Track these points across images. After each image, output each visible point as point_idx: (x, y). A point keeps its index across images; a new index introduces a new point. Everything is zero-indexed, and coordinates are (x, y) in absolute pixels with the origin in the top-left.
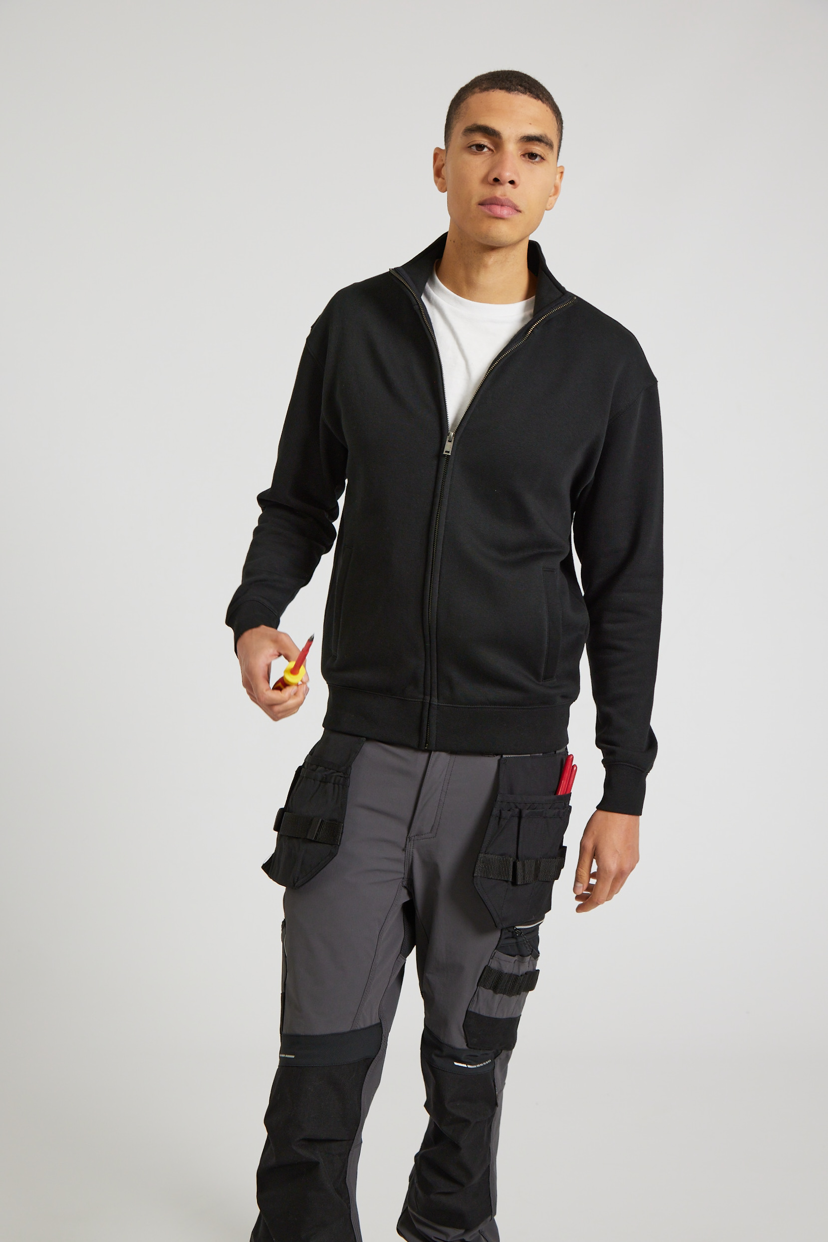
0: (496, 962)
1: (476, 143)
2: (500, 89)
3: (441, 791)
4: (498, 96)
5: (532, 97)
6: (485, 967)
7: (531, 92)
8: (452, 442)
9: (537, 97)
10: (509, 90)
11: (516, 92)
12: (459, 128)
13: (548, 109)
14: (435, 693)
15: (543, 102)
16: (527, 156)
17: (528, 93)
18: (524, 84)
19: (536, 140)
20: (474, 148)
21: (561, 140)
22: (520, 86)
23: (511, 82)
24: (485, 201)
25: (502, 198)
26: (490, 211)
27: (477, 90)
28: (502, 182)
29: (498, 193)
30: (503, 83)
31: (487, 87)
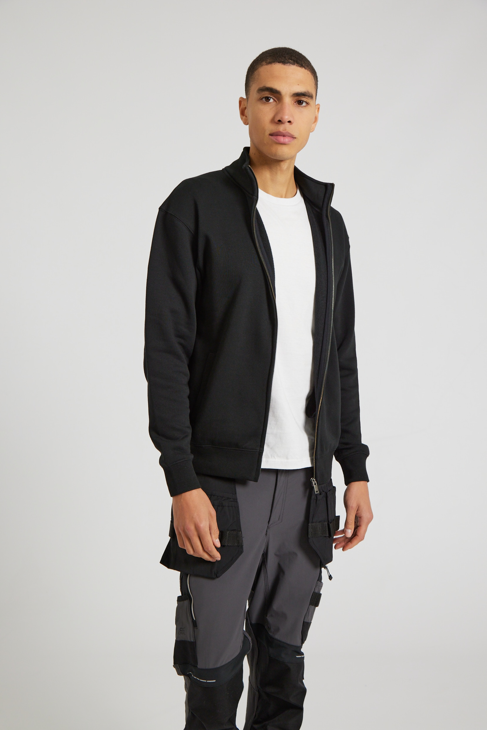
0: (317, 588)
1: (265, 96)
2: (279, 62)
4: (278, 67)
5: (299, 66)
7: (298, 63)
9: (302, 66)
10: (284, 63)
11: (289, 64)
12: (254, 88)
13: (309, 72)
15: (305, 69)
16: (297, 102)
17: (296, 64)
18: (293, 58)
19: (303, 95)
20: (264, 99)
21: (317, 92)
22: (291, 60)
23: (285, 57)
24: (274, 133)
25: (283, 132)
26: (276, 139)
27: (264, 63)
28: (283, 122)
29: (281, 128)
30: (280, 59)
31: (270, 61)
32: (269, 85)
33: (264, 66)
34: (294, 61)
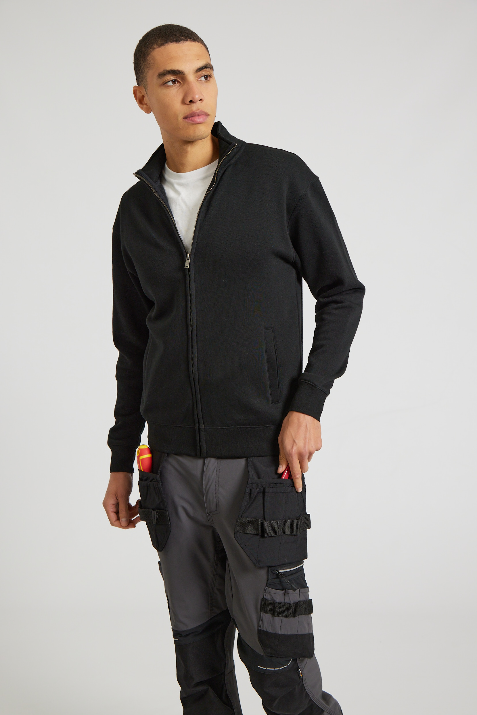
0: (268, 595)
1: (170, 80)
2: (172, 42)
3: (215, 484)
4: (172, 48)
5: (192, 41)
6: (262, 599)
8: (190, 260)
10: (177, 41)
11: (182, 41)
14: (201, 421)
19: (205, 68)
22: (182, 36)
23: (176, 35)
24: (188, 115)
25: (196, 111)
26: (192, 121)
27: (155, 46)
28: (195, 102)
29: (195, 107)
30: (172, 38)
31: (162, 43)
32: (169, 68)
33: (156, 49)
34: (186, 37)
